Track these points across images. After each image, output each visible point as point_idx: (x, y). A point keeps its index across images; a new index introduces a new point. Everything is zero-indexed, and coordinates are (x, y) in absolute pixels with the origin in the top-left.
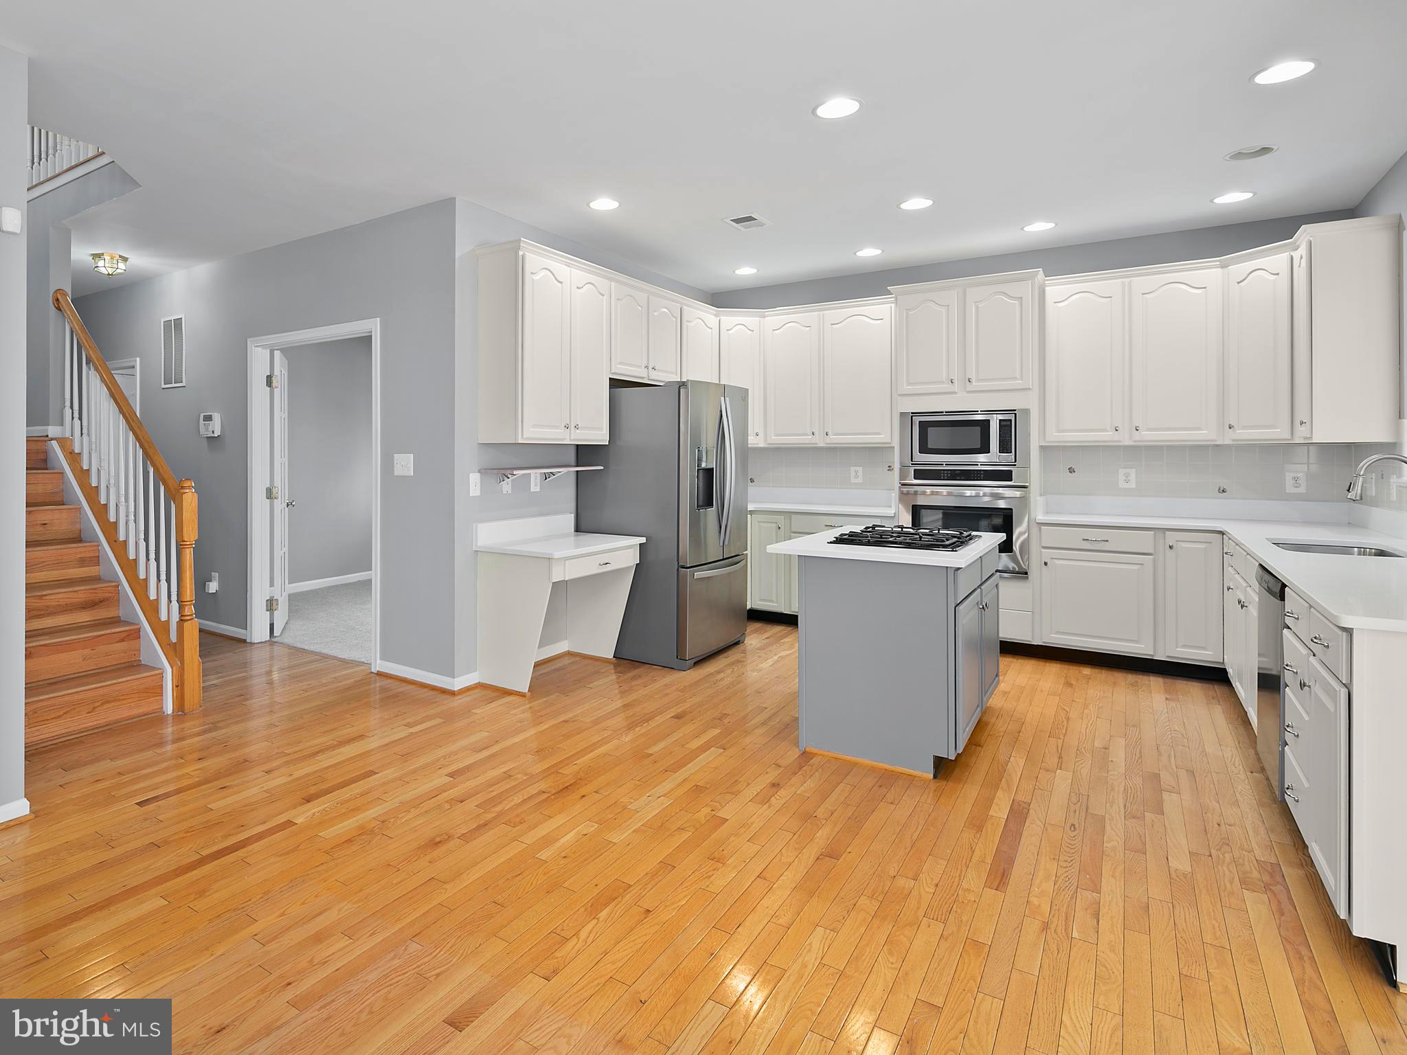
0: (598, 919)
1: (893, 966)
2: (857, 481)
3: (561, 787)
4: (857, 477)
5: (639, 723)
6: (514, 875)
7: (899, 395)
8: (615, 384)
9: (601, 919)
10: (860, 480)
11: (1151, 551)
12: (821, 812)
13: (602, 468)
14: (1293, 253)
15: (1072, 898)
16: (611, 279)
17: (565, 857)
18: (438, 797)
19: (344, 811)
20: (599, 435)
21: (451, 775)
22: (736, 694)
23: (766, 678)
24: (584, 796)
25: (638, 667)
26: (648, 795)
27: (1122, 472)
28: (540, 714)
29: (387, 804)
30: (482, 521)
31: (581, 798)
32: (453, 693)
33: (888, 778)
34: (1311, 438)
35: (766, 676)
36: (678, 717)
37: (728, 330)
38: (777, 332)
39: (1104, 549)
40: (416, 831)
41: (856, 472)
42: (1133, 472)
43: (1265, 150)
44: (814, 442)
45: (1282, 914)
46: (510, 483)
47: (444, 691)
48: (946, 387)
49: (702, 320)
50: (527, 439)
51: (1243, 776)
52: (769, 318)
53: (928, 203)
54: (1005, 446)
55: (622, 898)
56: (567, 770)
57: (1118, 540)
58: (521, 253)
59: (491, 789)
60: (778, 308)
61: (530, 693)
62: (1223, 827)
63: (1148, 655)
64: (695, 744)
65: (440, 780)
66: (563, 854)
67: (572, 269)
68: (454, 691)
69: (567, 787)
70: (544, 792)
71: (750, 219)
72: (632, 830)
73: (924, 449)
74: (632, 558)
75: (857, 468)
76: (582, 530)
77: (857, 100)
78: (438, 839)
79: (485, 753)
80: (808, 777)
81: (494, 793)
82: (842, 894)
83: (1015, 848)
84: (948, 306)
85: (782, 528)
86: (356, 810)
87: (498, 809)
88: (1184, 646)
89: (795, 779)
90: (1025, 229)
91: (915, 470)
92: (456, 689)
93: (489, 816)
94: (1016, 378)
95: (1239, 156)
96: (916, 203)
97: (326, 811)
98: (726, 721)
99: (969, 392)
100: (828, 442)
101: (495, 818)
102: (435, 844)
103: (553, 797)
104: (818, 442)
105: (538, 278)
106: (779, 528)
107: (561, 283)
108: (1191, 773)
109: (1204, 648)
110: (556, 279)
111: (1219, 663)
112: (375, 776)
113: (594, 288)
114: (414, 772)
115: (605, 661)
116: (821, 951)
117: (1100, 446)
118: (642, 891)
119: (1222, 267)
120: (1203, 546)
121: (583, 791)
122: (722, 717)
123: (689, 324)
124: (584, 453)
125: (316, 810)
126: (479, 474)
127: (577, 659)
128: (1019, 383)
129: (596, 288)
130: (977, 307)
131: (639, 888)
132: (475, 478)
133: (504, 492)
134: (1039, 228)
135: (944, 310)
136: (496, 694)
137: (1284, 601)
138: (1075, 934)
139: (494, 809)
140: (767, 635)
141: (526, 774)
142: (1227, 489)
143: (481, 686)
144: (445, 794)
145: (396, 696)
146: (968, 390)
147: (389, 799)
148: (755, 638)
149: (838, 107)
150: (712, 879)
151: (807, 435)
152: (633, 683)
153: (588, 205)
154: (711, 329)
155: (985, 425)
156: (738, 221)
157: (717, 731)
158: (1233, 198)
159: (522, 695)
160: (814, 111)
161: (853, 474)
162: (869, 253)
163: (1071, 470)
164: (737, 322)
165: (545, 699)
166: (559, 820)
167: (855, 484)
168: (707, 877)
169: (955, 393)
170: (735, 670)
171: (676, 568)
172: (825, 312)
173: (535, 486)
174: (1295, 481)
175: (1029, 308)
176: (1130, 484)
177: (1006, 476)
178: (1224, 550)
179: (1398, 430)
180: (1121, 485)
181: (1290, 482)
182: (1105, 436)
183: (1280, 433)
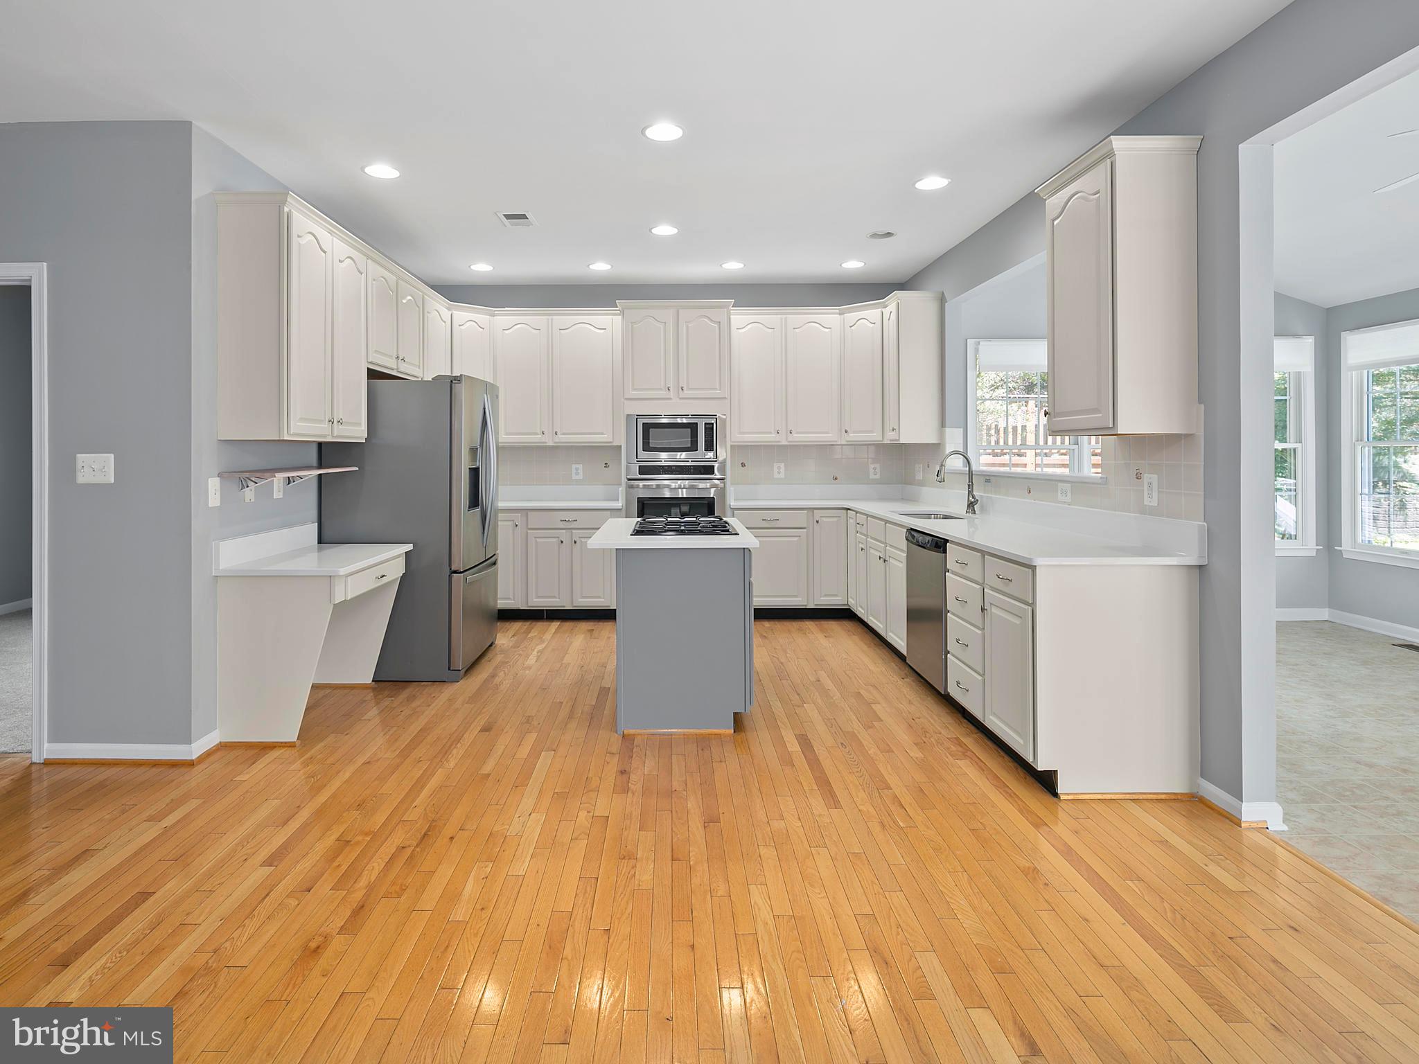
0: (566, 958)
1: (820, 896)
2: (577, 477)
3: (419, 836)
4: (577, 474)
5: (451, 745)
6: (442, 950)
7: (626, 399)
8: (373, 375)
9: (570, 958)
10: (580, 477)
11: (805, 526)
12: (676, 785)
13: (357, 469)
14: (883, 310)
15: (881, 798)
16: (368, 257)
17: (483, 909)
18: (272, 895)
19: (138, 959)
20: (357, 432)
21: (269, 862)
22: (525, 694)
23: (541, 674)
24: (452, 838)
25: (404, 688)
26: (517, 816)
27: (776, 465)
28: (328, 762)
29: (201, 927)
30: (223, 538)
31: (452, 841)
32: (191, 764)
33: (703, 742)
34: (899, 440)
35: (539, 673)
36: (486, 729)
37: (460, 325)
38: (507, 332)
39: (777, 526)
40: (274, 946)
41: (577, 469)
42: (782, 465)
43: (889, 234)
44: (544, 441)
45: (983, 770)
46: (253, 490)
47: (174, 764)
48: (663, 393)
49: (438, 312)
50: (294, 435)
51: (900, 683)
52: (498, 317)
53: (674, 231)
54: (709, 446)
55: (573, 928)
56: (412, 815)
57: (785, 519)
58: (286, 209)
59: (336, 864)
60: (506, 309)
61: (299, 741)
62: (917, 720)
63: (803, 606)
64: (524, 751)
65: (258, 874)
66: (478, 907)
67: (334, 239)
68: (192, 760)
69: (425, 834)
70: (403, 847)
71: (524, 217)
72: (529, 857)
73: (647, 447)
74: (396, 570)
75: (577, 466)
76: (325, 541)
77: (683, 129)
78: (313, 945)
79: (294, 825)
80: (643, 758)
81: (344, 868)
82: (744, 850)
83: (823, 772)
84: (665, 323)
85: (519, 526)
86: (158, 952)
87: (363, 882)
88: (826, 595)
89: (635, 762)
90: (723, 266)
91: (639, 466)
92: (194, 757)
93: (358, 896)
94: (716, 389)
95: (875, 236)
96: (665, 230)
97: (110, 969)
98: (535, 723)
99: (680, 399)
100: (557, 441)
101: (367, 895)
102: (312, 952)
103: (418, 849)
104: (547, 441)
105: (304, 242)
106: (517, 526)
107: (325, 252)
108: (874, 686)
109: (836, 595)
110: (320, 247)
111: (844, 605)
112: (152, 899)
113: (353, 263)
114: (210, 875)
115: (363, 687)
116: (767, 905)
117: (761, 445)
118: (585, 913)
119: (840, 314)
120: (835, 519)
121: (448, 831)
122: (528, 720)
123: (429, 315)
124: (327, 452)
125: (89, 973)
126: (219, 478)
127: (328, 691)
128: (718, 393)
129: (356, 264)
130: (687, 327)
131: (581, 911)
132: (214, 484)
133: (247, 500)
134: (733, 267)
135: (661, 326)
136: (252, 752)
137: (946, 553)
138: (902, 825)
139: (357, 886)
140: (511, 633)
141: (367, 834)
142: (838, 477)
143: (223, 747)
144: (280, 887)
145: (101, 785)
146: (680, 396)
147: (202, 918)
148: (506, 637)
149: (664, 131)
150: (637, 877)
151: (537, 434)
152: (414, 705)
153: (363, 169)
154: (445, 322)
155: (693, 427)
156: (508, 217)
157: (534, 736)
158: (853, 265)
159: (290, 745)
160: (643, 132)
161: (574, 471)
162: (601, 267)
163: (743, 465)
164: (468, 318)
165: (322, 744)
166: (445, 873)
167: (576, 480)
168: (631, 879)
169: (670, 399)
170: (506, 671)
171: (449, 574)
172: (554, 317)
173: (277, 494)
174: (874, 471)
175: (724, 331)
176: (782, 475)
177: (709, 470)
178: (851, 521)
179: (942, 435)
180: (776, 476)
181: (871, 471)
182: (770, 438)
183: (875, 436)
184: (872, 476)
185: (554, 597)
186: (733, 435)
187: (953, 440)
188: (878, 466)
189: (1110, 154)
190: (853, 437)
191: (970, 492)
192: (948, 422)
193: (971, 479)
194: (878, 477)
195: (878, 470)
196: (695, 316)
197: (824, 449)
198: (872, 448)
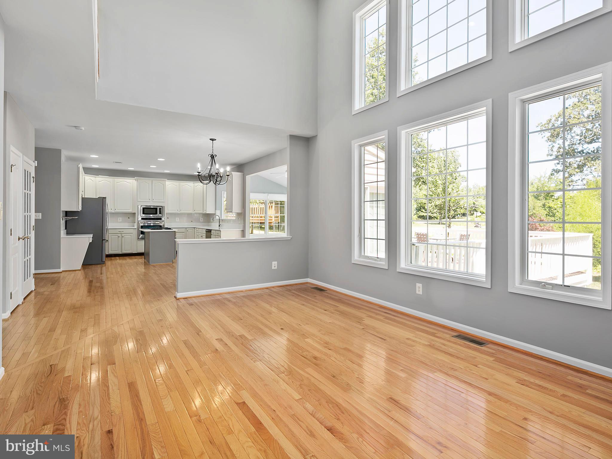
2: (120, 221)
7: (138, 201)
11: (184, 232)
13: (78, 217)
25: (90, 266)
27: (177, 218)
32: (61, 272)
34: (206, 213)
41: (120, 219)
48: (148, 200)
54: (160, 213)
60: (99, 176)
73: (143, 213)
76: (68, 234)
84: (148, 185)
91: (141, 218)
99: (153, 202)
100: (116, 211)
104: (113, 211)
117: (173, 213)
119: (193, 183)
120: (192, 230)
128: (163, 201)
130: (155, 185)
142: (193, 221)
155: (156, 208)
162: (131, 169)
163: (168, 218)
164: (89, 178)
169: (150, 202)
171: (102, 240)
172: (115, 179)
174: (201, 219)
175: (164, 185)
176: (178, 221)
177: (161, 219)
178: (195, 230)
179: (215, 212)
180: (177, 221)
181: (201, 220)
182: (176, 212)
183: (201, 212)
184: (201, 221)
185: (117, 251)
186: (167, 211)
187: (218, 213)
188: (202, 218)
189: (232, 174)
190: (196, 212)
191: (219, 223)
192: (217, 209)
193: (219, 221)
194: (202, 221)
195: (202, 219)
196: (157, 182)
197: (189, 215)
198: (202, 215)
